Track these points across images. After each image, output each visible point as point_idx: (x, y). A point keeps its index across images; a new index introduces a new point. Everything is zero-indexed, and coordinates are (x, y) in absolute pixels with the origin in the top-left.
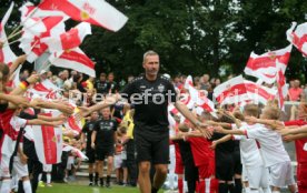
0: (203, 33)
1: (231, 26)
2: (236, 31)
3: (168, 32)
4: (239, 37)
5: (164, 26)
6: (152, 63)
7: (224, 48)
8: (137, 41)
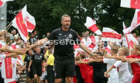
0: (86, 10)
1: (100, 6)
2: (102, 8)
3: (67, 10)
4: (104, 12)
5: (66, 7)
6: (66, 21)
7: (97, 17)
8: (52, 14)
